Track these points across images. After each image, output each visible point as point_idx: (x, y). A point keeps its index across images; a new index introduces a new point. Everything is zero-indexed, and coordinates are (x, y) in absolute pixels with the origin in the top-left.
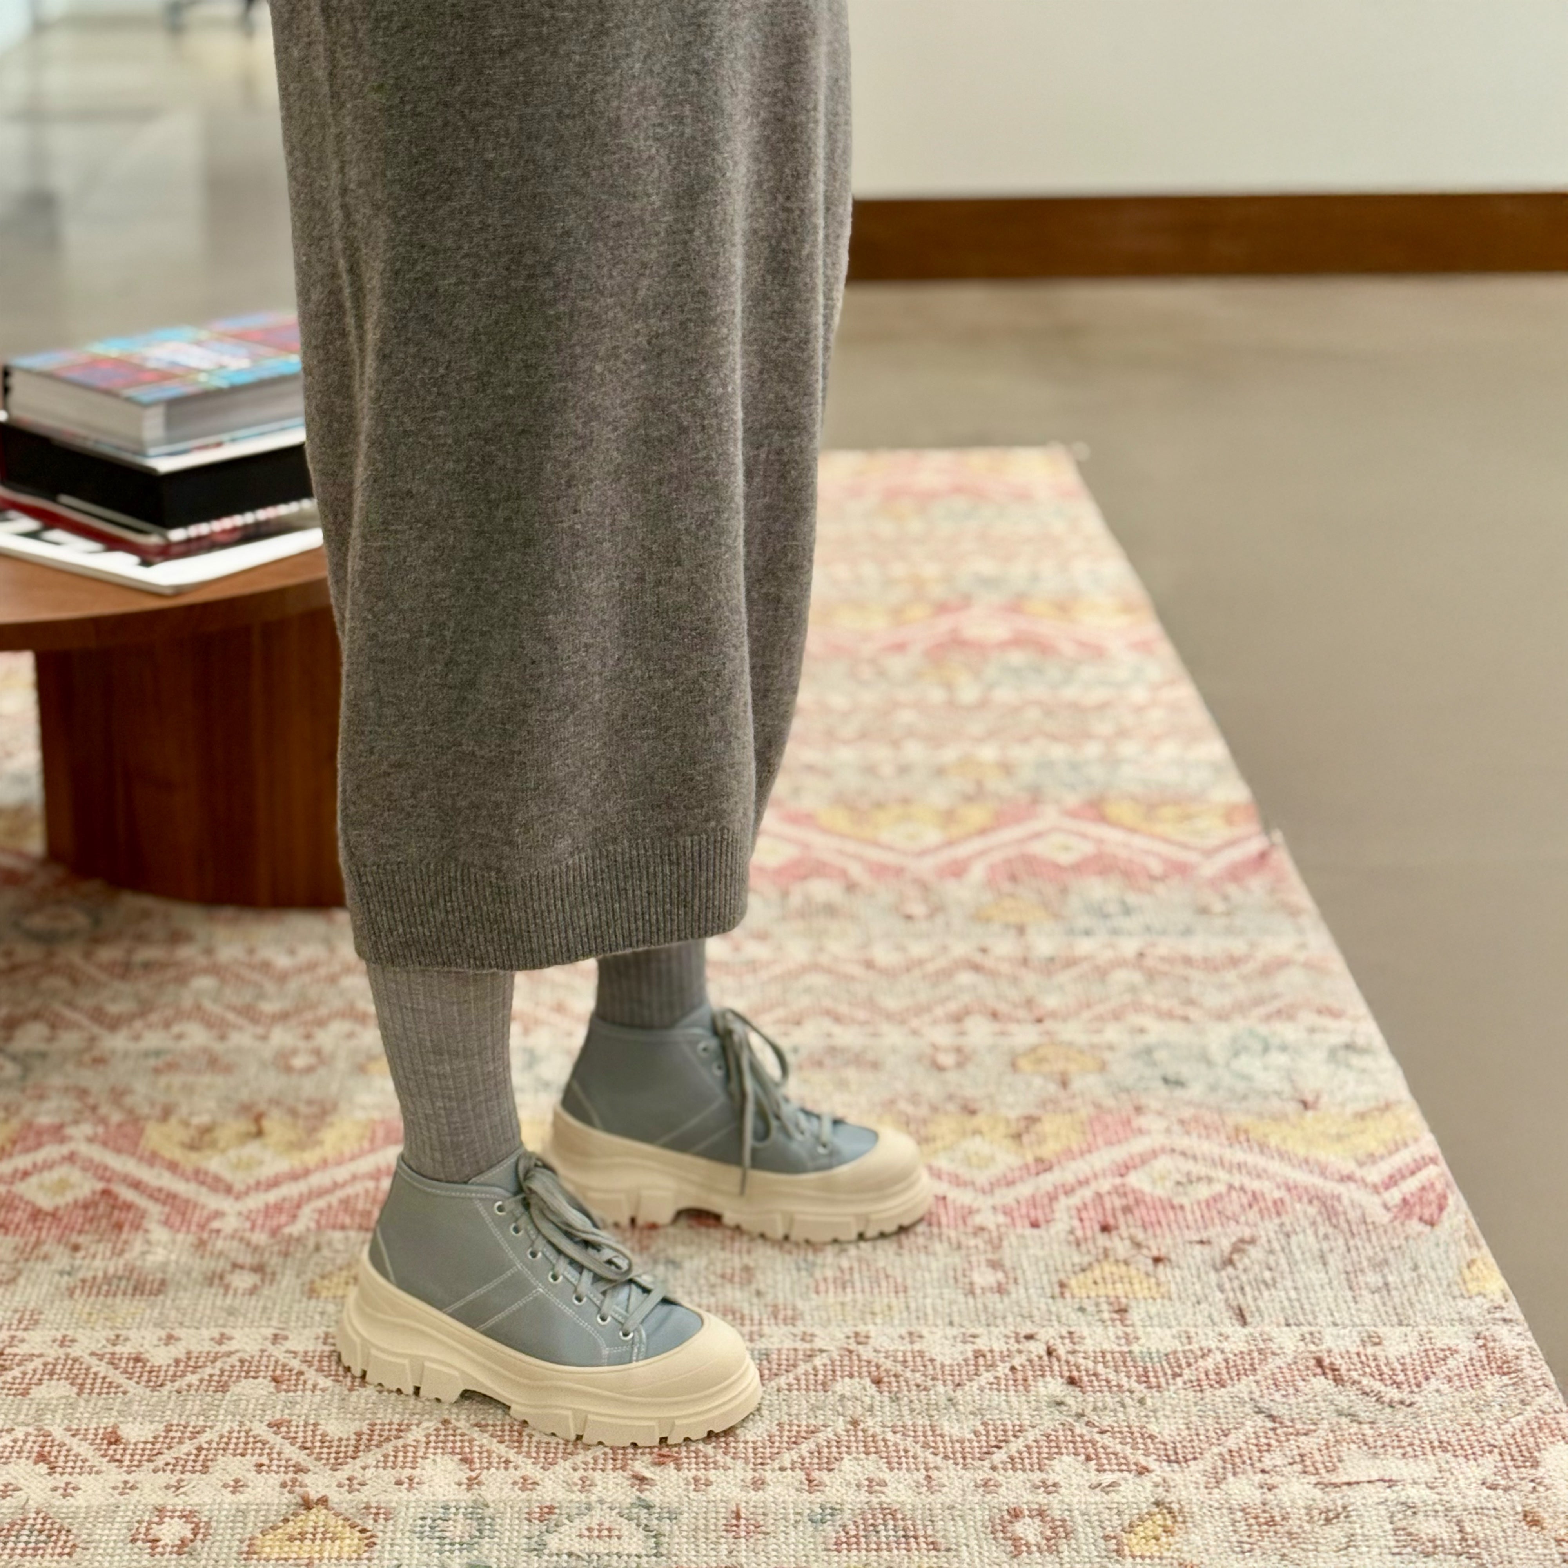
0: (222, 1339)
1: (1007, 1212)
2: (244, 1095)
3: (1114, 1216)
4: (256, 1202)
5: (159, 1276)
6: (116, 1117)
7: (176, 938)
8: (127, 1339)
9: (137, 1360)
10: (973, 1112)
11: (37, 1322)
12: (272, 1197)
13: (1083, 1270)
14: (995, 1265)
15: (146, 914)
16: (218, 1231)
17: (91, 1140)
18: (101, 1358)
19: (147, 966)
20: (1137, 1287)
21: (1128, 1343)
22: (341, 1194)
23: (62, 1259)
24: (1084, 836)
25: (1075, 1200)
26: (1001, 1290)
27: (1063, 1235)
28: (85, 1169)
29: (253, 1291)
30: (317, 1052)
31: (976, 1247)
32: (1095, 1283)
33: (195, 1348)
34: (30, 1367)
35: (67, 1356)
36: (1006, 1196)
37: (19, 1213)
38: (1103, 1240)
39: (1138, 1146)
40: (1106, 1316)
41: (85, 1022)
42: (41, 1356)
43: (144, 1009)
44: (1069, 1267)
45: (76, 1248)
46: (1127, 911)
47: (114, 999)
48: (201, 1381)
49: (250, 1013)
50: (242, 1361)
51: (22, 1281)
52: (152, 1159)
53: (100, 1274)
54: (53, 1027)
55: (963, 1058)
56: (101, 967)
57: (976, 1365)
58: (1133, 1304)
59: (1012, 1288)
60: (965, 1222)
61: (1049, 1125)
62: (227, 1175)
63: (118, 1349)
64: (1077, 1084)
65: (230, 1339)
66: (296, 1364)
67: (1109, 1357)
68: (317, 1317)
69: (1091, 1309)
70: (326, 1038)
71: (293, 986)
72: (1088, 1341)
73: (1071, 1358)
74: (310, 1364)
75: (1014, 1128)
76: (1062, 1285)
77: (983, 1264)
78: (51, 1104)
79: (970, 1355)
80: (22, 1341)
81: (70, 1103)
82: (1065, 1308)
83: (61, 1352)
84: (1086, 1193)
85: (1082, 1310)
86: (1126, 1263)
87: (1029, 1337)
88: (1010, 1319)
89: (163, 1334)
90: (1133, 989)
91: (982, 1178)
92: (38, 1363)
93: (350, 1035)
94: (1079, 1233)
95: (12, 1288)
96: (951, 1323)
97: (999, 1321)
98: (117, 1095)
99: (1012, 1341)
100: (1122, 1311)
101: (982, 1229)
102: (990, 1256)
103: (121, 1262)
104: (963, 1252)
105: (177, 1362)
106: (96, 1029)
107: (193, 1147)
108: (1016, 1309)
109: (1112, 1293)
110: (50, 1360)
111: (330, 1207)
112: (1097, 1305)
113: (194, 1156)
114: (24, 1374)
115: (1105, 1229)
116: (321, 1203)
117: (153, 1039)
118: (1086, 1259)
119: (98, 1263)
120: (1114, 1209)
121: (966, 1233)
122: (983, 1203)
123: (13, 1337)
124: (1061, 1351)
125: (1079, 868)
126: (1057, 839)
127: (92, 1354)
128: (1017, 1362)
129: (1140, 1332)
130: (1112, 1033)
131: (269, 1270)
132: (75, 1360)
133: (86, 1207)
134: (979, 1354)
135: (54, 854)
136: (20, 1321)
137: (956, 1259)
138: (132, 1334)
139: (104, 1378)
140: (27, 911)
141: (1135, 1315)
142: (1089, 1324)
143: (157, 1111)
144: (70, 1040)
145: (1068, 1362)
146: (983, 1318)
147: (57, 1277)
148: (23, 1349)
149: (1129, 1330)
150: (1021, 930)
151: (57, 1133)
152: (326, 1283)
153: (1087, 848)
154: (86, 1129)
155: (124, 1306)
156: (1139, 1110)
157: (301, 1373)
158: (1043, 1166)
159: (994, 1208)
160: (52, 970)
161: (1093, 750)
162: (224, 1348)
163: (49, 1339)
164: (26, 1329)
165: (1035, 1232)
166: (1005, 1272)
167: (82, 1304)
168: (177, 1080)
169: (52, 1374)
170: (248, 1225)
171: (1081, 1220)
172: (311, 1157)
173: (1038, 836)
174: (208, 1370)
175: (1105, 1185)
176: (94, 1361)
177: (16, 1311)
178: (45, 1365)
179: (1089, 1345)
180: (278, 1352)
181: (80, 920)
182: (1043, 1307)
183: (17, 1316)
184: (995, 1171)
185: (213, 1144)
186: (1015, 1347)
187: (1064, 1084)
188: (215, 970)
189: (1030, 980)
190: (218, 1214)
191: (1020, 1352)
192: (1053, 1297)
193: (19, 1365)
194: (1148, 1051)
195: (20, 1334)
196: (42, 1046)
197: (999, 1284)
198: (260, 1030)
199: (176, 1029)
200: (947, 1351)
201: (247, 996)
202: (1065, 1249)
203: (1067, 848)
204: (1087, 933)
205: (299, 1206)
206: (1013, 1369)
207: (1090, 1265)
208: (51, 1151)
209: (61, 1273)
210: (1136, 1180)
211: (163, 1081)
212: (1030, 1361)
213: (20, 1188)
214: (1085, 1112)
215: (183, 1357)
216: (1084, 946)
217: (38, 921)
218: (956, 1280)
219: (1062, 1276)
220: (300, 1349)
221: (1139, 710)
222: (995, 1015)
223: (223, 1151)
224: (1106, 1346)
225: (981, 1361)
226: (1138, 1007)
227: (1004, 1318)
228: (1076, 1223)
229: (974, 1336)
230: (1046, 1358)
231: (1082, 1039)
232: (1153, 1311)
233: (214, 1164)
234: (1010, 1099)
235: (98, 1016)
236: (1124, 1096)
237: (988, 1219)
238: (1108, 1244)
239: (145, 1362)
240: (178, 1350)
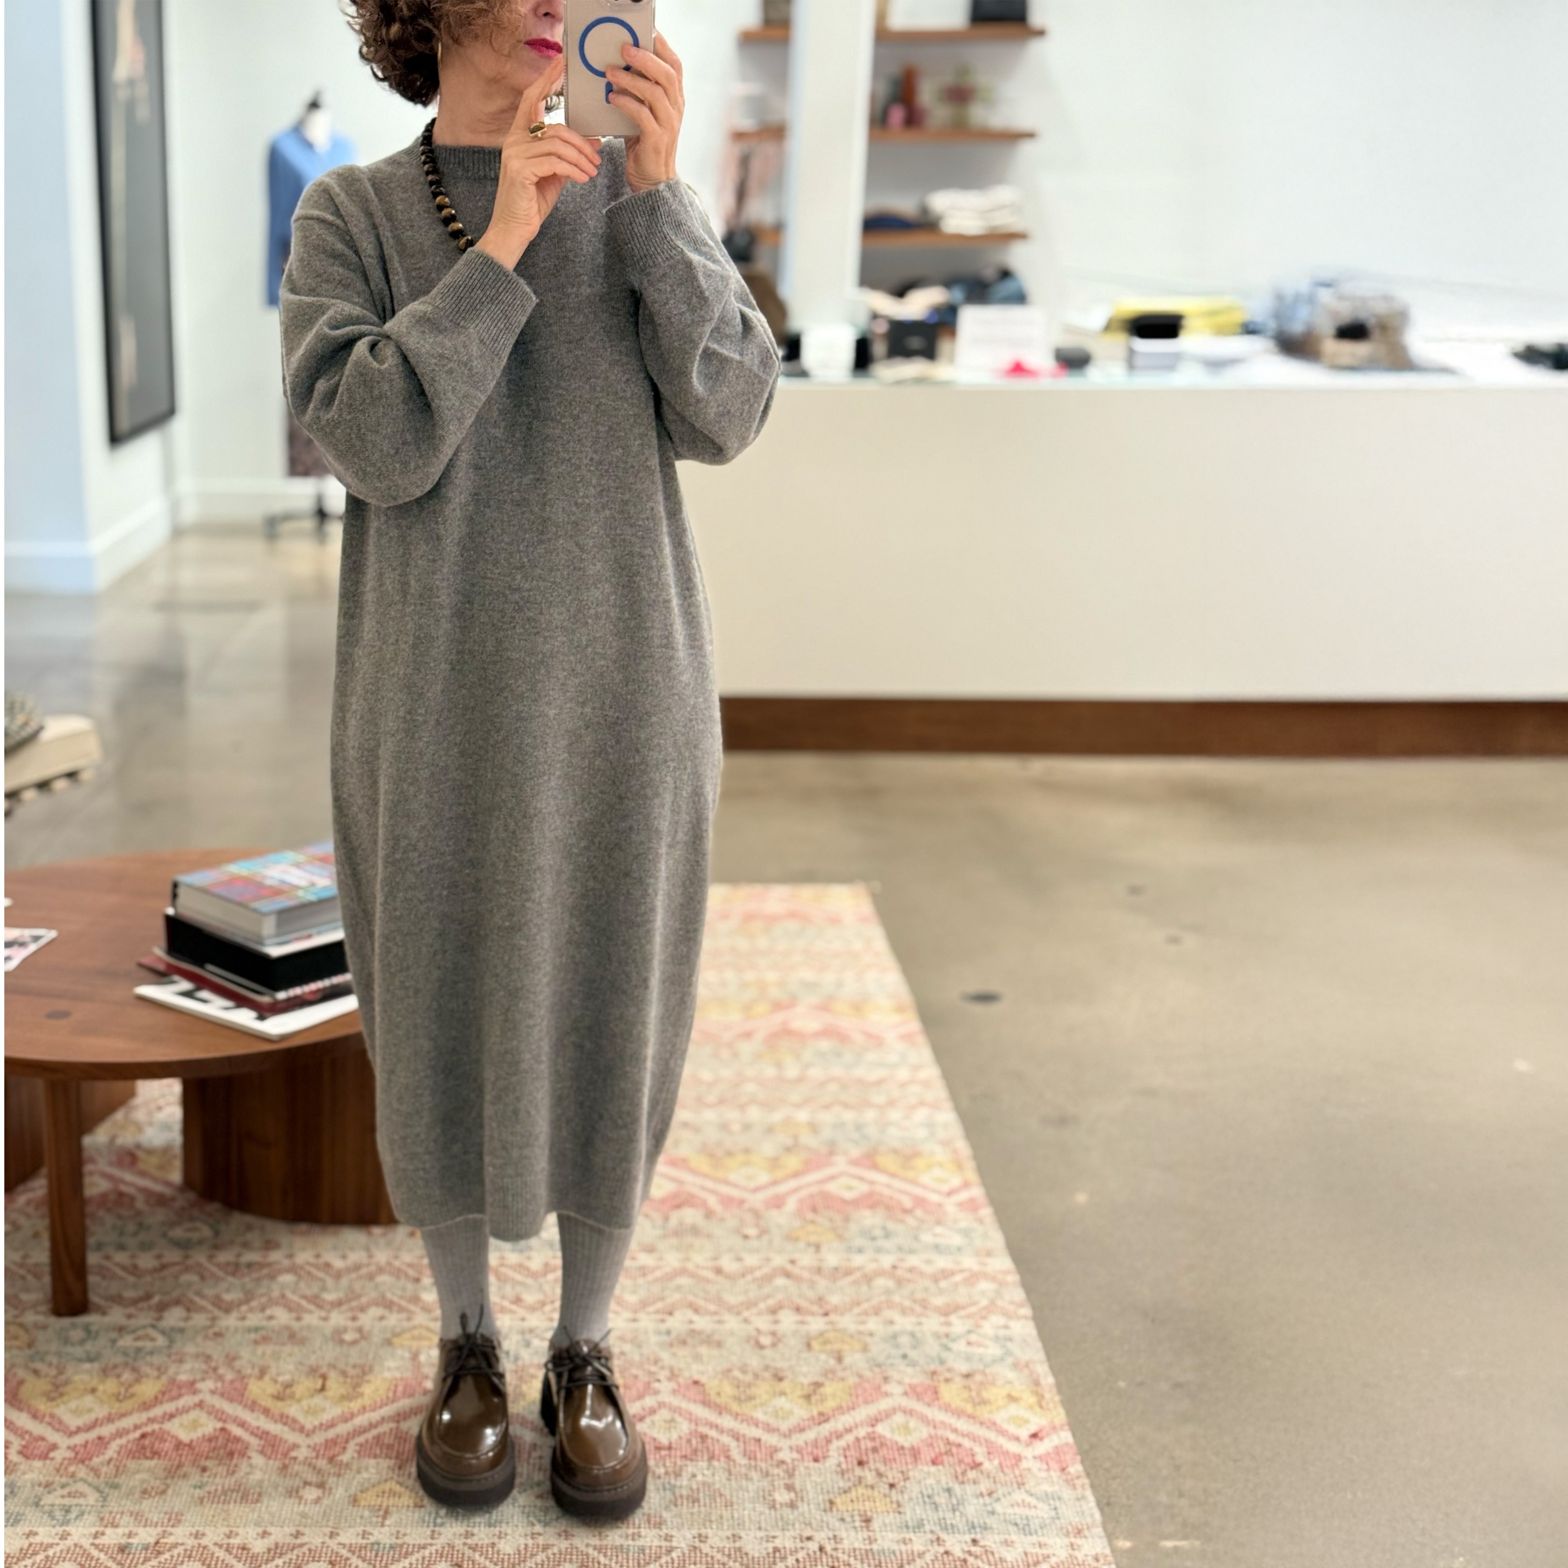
0: (298, 1534)
1: (799, 1451)
2: (312, 1360)
3: (867, 1454)
4: (319, 1438)
5: (258, 1489)
6: (229, 1376)
7: (269, 1245)
8: (237, 1534)
9: (244, 1549)
10: (780, 1379)
11: (179, 1521)
12: (331, 1434)
13: (845, 1492)
14: (789, 1488)
15: (249, 1228)
16: (295, 1458)
17: (213, 1392)
18: (221, 1546)
19: (250, 1266)
20: (878, 1504)
21: (871, 1543)
22: (374, 1432)
23: (195, 1478)
24: (861, 1179)
25: (842, 1443)
26: (792, 1505)
27: (834, 1467)
28: (209, 1413)
29: (317, 1501)
30: (360, 1330)
31: (778, 1475)
32: (852, 1501)
33: (281, 1541)
34: (175, 1552)
35: (199, 1545)
36: (799, 1439)
37: (167, 1444)
38: (858, 1471)
39: (884, 1404)
40: (857, 1524)
41: (210, 1307)
42: (182, 1544)
43: (249, 1297)
44: (836, 1490)
45: (204, 1469)
46: (887, 1235)
47: (228, 1291)
48: (284, 1563)
49: (316, 1301)
50: (310, 1550)
51: (170, 1492)
52: (253, 1406)
53: (220, 1488)
54: (188, 1310)
55: (777, 1339)
56: (219, 1266)
57: (774, 1557)
58: (875, 1516)
59: (799, 1504)
60: (772, 1458)
61: (829, 1389)
62: (301, 1418)
63: (232, 1541)
64: (848, 1360)
65: (303, 1534)
66: (344, 1552)
67: (858, 1552)
68: (358, 1520)
69: (848, 1519)
70: (367, 1320)
71: (344, 1281)
72: (846, 1542)
73: (834, 1554)
74: (353, 1553)
75: (805, 1392)
76: (831, 1503)
77: (782, 1486)
78: (187, 1366)
79: (771, 1550)
80: (171, 1534)
81: (200, 1365)
82: (832, 1519)
83: (196, 1542)
84: (850, 1438)
85: (842, 1520)
86: (872, 1487)
87: (809, 1538)
88: (797, 1526)
89: (260, 1530)
90: (888, 1292)
91: (784, 1426)
92: (180, 1549)
93: (382, 1318)
94: (844, 1466)
95: (163, 1497)
96: (760, 1528)
97: (790, 1527)
98: (231, 1359)
99: (798, 1541)
100: (868, 1521)
101: (783, 1462)
102: (787, 1481)
103: (233, 1480)
104: (770, 1478)
105: (269, 1550)
106: (217, 1312)
107: (279, 1397)
108: (801, 1519)
109: (861, 1508)
110: (189, 1547)
111: (367, 1441)
112: (852, 1516)
113: (280, 1404)
114: (172, 1557)
115: (861, 1463)
116: (361, 1439)
117: (254, 1320)
118: (847, 1485)
119: (218, 1480)
120: (866, 1449)
121: (772, 1465)
122: (785, 1444)
123: (165, 1532)
124: (828, 1548)
125: (856, 1203)
126: (844, 1181)
127: (216, 1544)
128: (801, 1555)
129: (878, 1536)
130: (873, 1324)
131: (327, 1486)
132: (205, 1548)
133: (210, 1440)
134: (776, 1550)
135: (188, 1183)
136: (169, 1520)
137: (765, 1483)
138: (241, 1531)
139: (223, 1561)
140: (172, 1224)
141: (876, 1525)
142: (847, 1530)
143: (256, 1371)
144: (199, 1320)
145: (832, 1556)
146: (780, 1524)
147: (192, 1490)
148: (171, 1540)
149: (871, 1534)
150: (818, 1247)
151: (191, 1387)
152: (364, 1495)
153: (864, 1188)
154: (210, 1384)
155: (236, 1510)
156: (886, 1379)
157: (347, 1559)
158: (823, 1418)
159: (791, 1448)
160: (187, 1269)
161: (870, 1115)
162: (299, 1541)
163: (187, 1533)
164: (173, 1526)
165: (816, 1465)
166: (796, 1493)
167: (209, 1510)
168: (269, 1349)
169: (190, 1557)
170: (314, 1454)
171: (846, 1457)
172: (355, 1405)
173: (832, 1178)
174: (289, 1556)
175: (862, 1432)
176: (216, 1549)
177: (166, 1513)
178: (186, 1550)
179: (846, 1544)
180: (333, 1544)
181: (206, 1232)
182: (818, 1517)
183: (167, 1517)
184: (792, 1422)
185: (292, 1396)
186: (799, 1545)
187: (840, 1359)
188: (293, 1269)
189: (822, 1284)
190: (295, 1446)
191: (802, 1548)
192: (825, 1511)
193: (169, 1550)
194: (894, 1337)
195: (169, 1529)
196: (182, 1324)
197: (792, 1501)
198: (323, 1314)
199: (268, 1312)
200: (757, 1547)
201: (315, 1289)
202: (834, 1476)
203: (850, 1188)
204: (860, 1251)
205: (347, 1441)
206: (797, 1561)
207: (850, 1488)
208: (187, 1400)
209: (195, 1487)
210: (882, 1429)
211: (260, 1350)
212: (808, 1555)
213: (168, 1426)
214: (852, 1380)
215: (273, 1547)
216: (858, 1260)
217: (178, 1233)
218: (764, 1498)
219: (832, 1496)
220: (347, 1542)
221: (903, 1085)
222: (798, 1310)
223: (299, 1401)
224: (856, 1545)
225: (777, 1555)
226: (890, 1305)
227: (793, 1525)
228: (842, 1459)
229: (774, 1537)
230: (818, 1553)
231: (852, 1328)
232: (887, 1521)
233: (293, 1410)
234: (805, 1369)
235: (218, 1302)
236: (877, 1370)
237: (785, 1455)
238: (862, 1474)
239: (248, 1550)
240: (269, 1542)
